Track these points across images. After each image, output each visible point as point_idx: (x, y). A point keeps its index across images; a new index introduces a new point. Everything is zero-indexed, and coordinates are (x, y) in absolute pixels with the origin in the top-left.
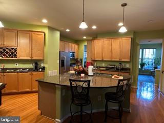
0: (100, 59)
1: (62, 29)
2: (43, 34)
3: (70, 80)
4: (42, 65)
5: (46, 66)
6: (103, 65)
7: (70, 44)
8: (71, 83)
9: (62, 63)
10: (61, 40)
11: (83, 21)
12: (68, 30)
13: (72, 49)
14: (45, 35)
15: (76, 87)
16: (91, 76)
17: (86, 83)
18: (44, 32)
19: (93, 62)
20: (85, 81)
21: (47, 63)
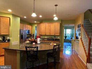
0: (44, 34)
1: (21, 16)
2: (9, 19)
3: (26, 47)
4: (8, 38)
5: (11, 38)
6: (46, 37)
7: (27, 25)
8: (26, 49)
9: (22, 37)
11: (34, 12)
12: (25, 17)
13: (28, 28)
14: (10, 19)
15: (30, 51)
16: (39, 44)
17: (36, 49)
18: (9, 17)
19: (40, 36)
20: (35, 47)
21: (11, 37)
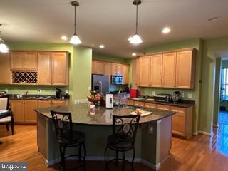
0: (147, 85)
1: (93, 45)
2: (65, 54)
4: (67, 92)
6: (154, 94)
10: (94, 59)
11: (75, 34)
12: (102, 47)
19: (139, 90)
21: (72, 90)
